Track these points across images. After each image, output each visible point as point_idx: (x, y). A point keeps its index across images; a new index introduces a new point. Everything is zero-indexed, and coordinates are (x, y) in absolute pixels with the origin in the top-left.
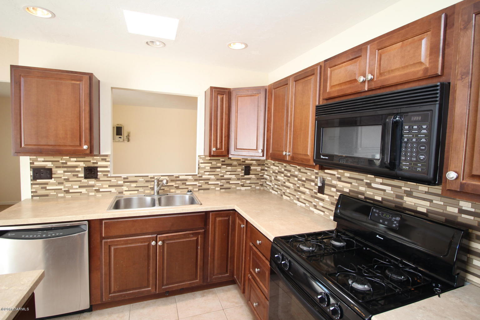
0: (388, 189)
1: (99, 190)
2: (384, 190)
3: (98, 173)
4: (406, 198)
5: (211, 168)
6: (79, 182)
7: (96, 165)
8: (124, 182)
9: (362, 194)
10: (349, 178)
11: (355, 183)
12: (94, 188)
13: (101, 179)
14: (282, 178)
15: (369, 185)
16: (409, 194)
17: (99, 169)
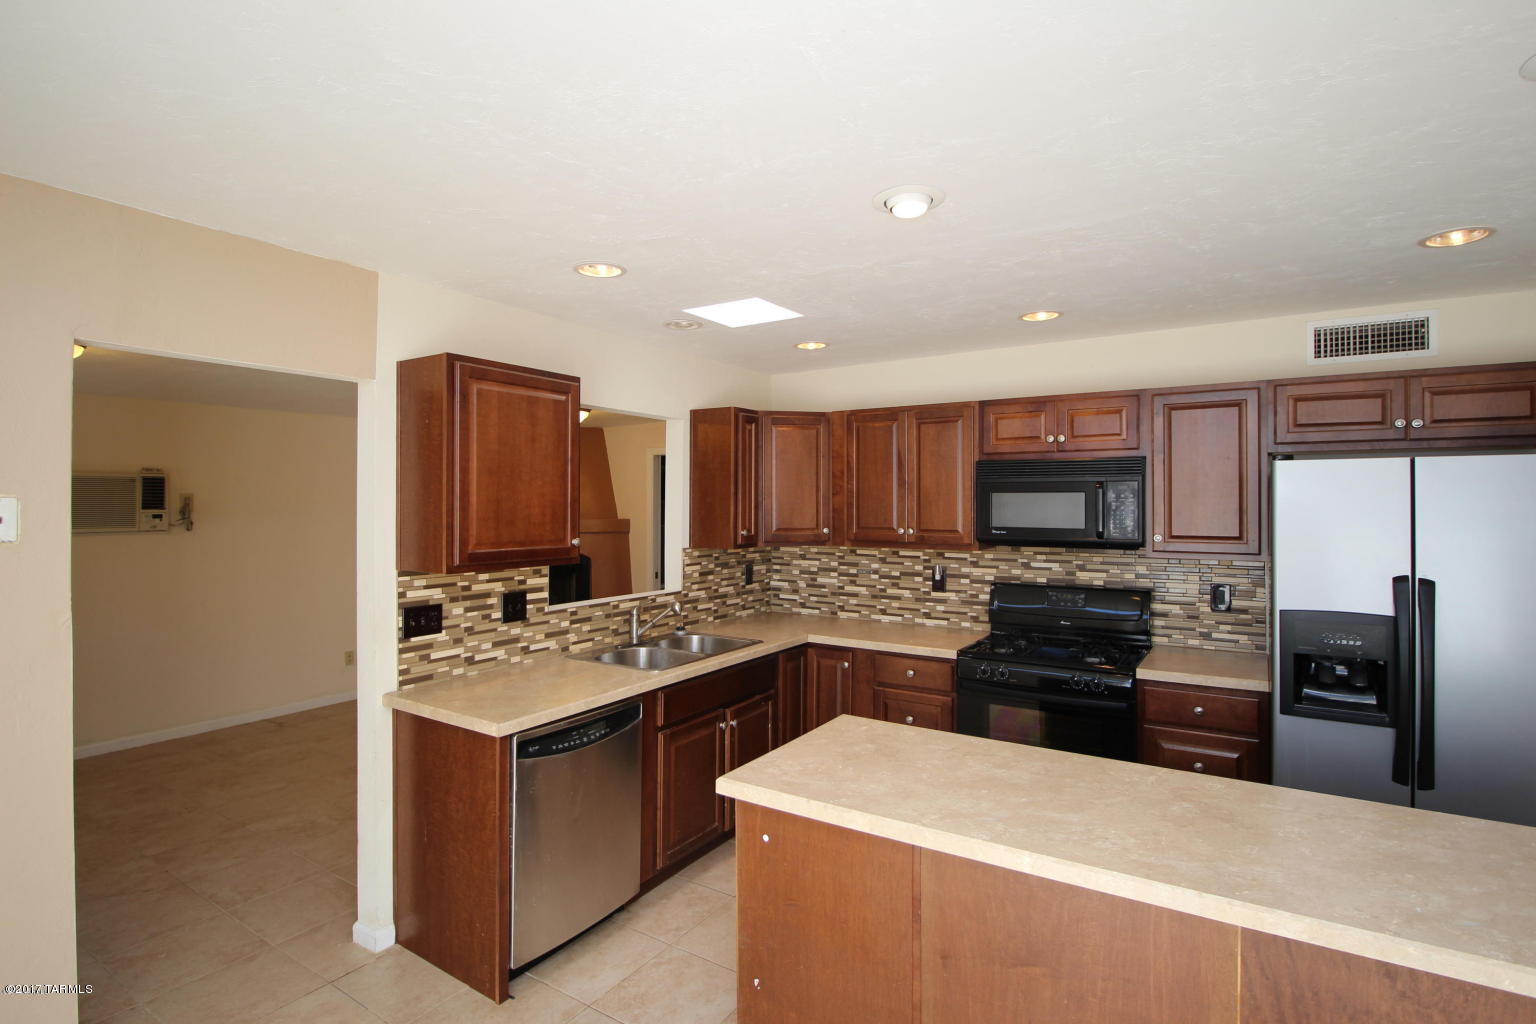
0: (1055, 567)
1: (527, 648)
2: (1050, 569)
3: (528, 607)
4: (1079, 574)
5: (701, 574)
6: (493, 634)
7: (522, 587)
8: (573, 622)
9: (1018, 578)
10: (993, 560)
11: (1003, 566)
12: (520, 645)
13: (532, 620)
14: (835, 581)
15: (1026, 566)
16: (1082, 568)
17: (529, 597)
